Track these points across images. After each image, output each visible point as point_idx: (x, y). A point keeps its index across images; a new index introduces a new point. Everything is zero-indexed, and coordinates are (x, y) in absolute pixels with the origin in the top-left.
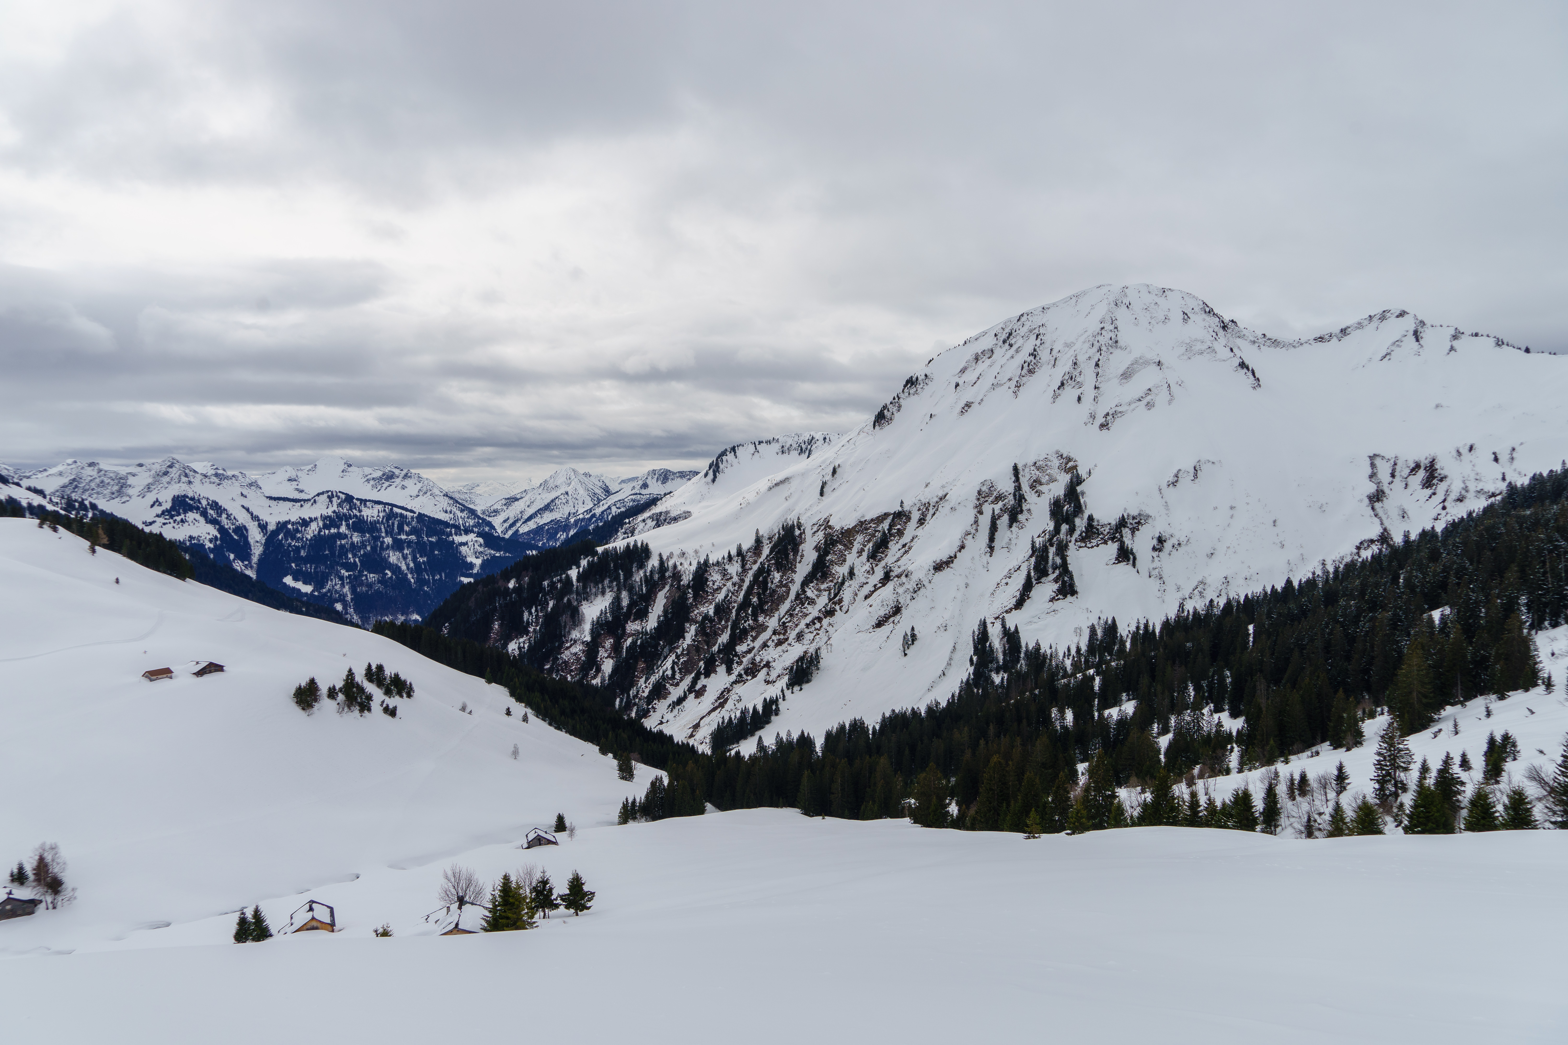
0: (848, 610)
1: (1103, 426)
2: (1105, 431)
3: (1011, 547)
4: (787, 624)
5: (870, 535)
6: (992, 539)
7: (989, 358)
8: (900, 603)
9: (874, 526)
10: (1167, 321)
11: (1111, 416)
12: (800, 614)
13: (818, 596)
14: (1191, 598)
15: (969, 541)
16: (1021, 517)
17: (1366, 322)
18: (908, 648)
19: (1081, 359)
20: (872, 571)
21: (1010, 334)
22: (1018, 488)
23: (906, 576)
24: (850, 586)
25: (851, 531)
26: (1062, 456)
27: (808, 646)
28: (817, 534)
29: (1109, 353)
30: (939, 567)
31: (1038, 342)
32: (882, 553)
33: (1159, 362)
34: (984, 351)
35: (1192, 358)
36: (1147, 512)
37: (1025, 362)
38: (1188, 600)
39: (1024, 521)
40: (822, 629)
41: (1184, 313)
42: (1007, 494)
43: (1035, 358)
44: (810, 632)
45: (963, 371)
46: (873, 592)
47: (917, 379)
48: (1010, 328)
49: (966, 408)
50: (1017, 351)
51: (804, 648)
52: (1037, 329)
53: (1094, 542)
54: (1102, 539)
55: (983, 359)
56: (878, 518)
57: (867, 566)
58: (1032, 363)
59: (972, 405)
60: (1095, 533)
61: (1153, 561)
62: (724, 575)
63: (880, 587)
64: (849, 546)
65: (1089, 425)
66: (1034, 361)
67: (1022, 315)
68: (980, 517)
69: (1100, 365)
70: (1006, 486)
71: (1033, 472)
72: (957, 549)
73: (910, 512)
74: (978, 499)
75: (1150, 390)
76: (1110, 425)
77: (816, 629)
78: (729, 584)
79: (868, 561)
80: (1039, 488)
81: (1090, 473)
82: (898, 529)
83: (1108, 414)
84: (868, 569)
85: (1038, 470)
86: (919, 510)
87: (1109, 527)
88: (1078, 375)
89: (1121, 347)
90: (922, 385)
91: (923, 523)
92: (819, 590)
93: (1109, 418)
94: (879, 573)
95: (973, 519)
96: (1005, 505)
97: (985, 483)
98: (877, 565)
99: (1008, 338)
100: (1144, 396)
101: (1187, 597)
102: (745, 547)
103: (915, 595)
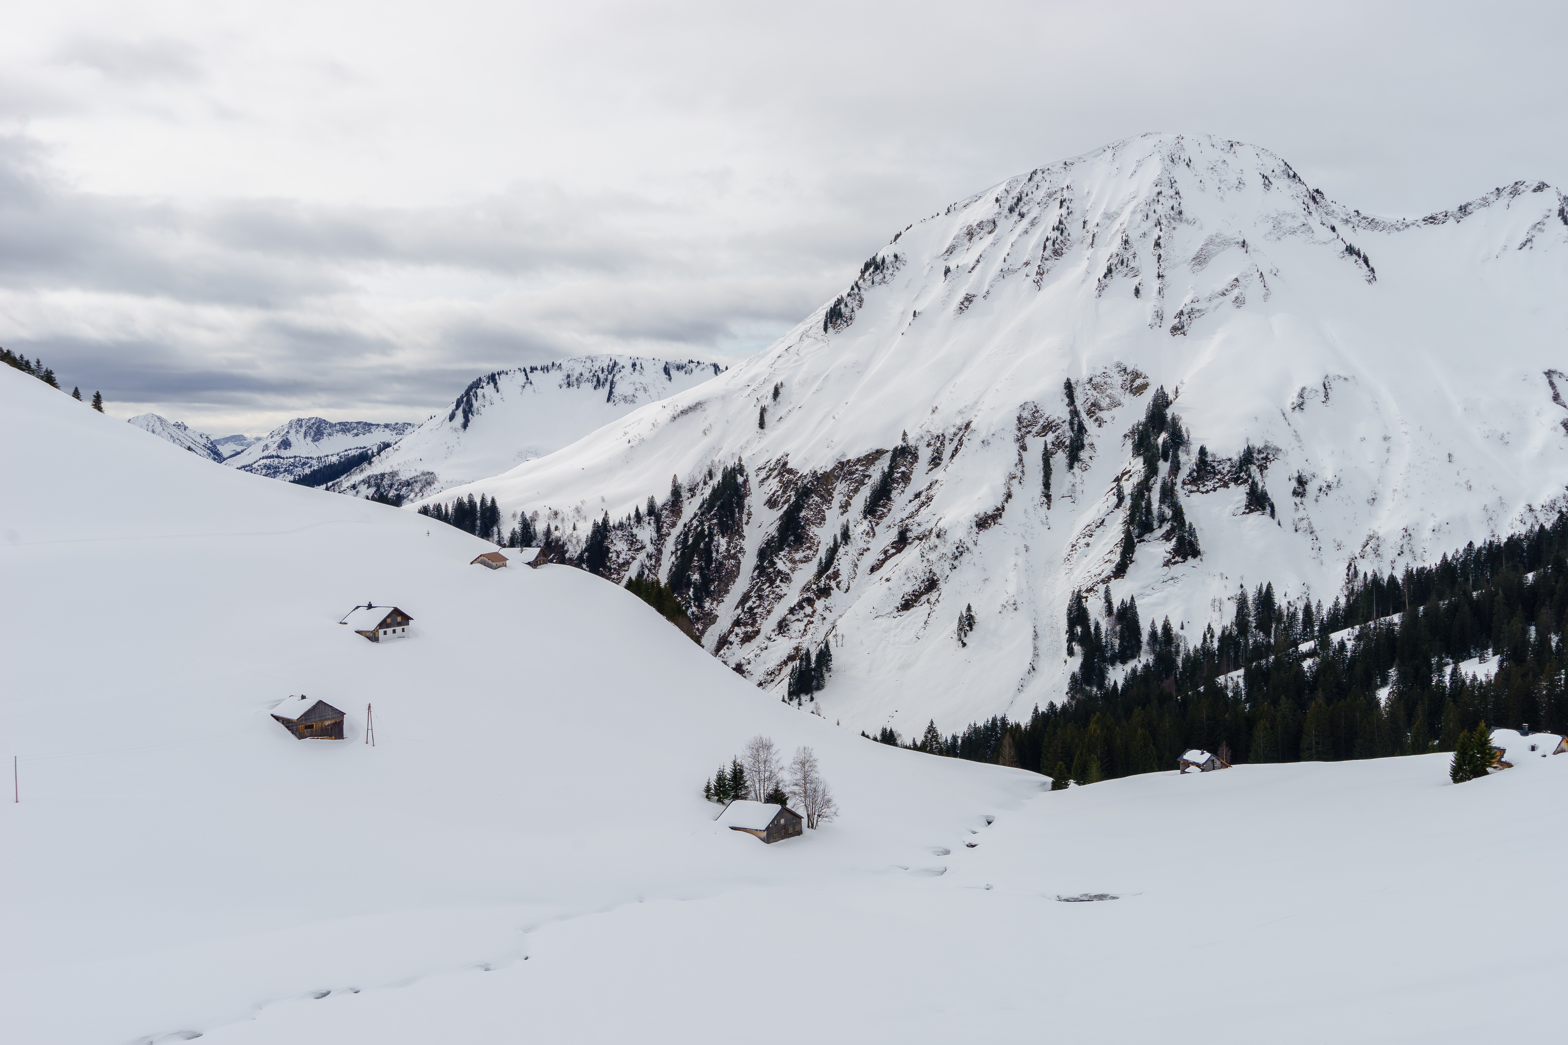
0: (849, 587)
1: (1175, 330)
2: (1179, 337)
3: (1077, 495)
4: (755, 611)
5: (856, 481)
6: (1047, 485)
7: (990, 233)
8: (935, 574)
9: (861, 468)
10: (1241, 186)
11: (1186, 316)
12: (771, 596)
13: (793, 570)
14: (1363, 557)
15: (1015, 488)
16: (1084, 455)
17: (1492, 198)
18: (966, 636)
19: (1133, 237)
20: (871, 533)
21: (1019, 199)
22: (1075, 413)
23: (938, 536)
24: (846, 554)
25: (828, 476)
26: (1125, 370)
27: (799, 640)
28: (766, 483)
29: (1171, 228)
30: (983, 523)
31: (1064, 211)
32: (884, 506)
33: (1244, 242)
34: (982, 222)
35: (1283, 238)
36: (1275, 444)
37: (1047, 239)
38: (1359, 560)
39: (1087, 459)
40: (817, 615)
41: (1263, 176)
42: (1060, 422)
43: (1061, 234)
44: (798, 620)
45: (950, 251)
46: (883, 561)
47: (883, 260)
48: (1018, 190)
49: (966, 303)
50: (1033, 223)
51: (794, 643)
52: (1059, 194)
53: (1210, 485)
54: (1220, 480)
55: (981, 235)
56: (867, 457)
57: (865, 525)
58: (1058, 241)
59: (974, 299)
60: (1210, 472)
61: (1297, 510)
62: (632, 543)
63: (894, 554)
64: (827, 498)
65: (1156, 327)
66: (1061, 238)
67: (1035, 172)
68: (1024, 454)
69: (1162, 245)
70: (1059, 411)
71: (1089, 392)
72: (1003, 498)
73: (916, 449)
74: (1019, 429)
75: (1237, 280)
76: (1186, 328)
77: (806, 616)
78: (641, 556)
79: (865, 518)
80: (1100, 414)
81: (1177, 392)
82: (903, 473)
83: (1182, 313)
84: (868, 529)
85: (1095, 389)
86: (929, 445)
87: (1229, 463)
88: (1131, 258)
89: (1187, 221)
90: (891, 269)
91: (939, 464)
92: (793, 561)
93: (1184, 318)
94: (886, 536)
95: (1017, 457)
96: (1058, 438)
97: (1026, 407)
98: (877, 524)
99: (1017, 204)
100: (1229, 288)
101: (1358, 556)
102: (659, 502)
103: (956, 563)
